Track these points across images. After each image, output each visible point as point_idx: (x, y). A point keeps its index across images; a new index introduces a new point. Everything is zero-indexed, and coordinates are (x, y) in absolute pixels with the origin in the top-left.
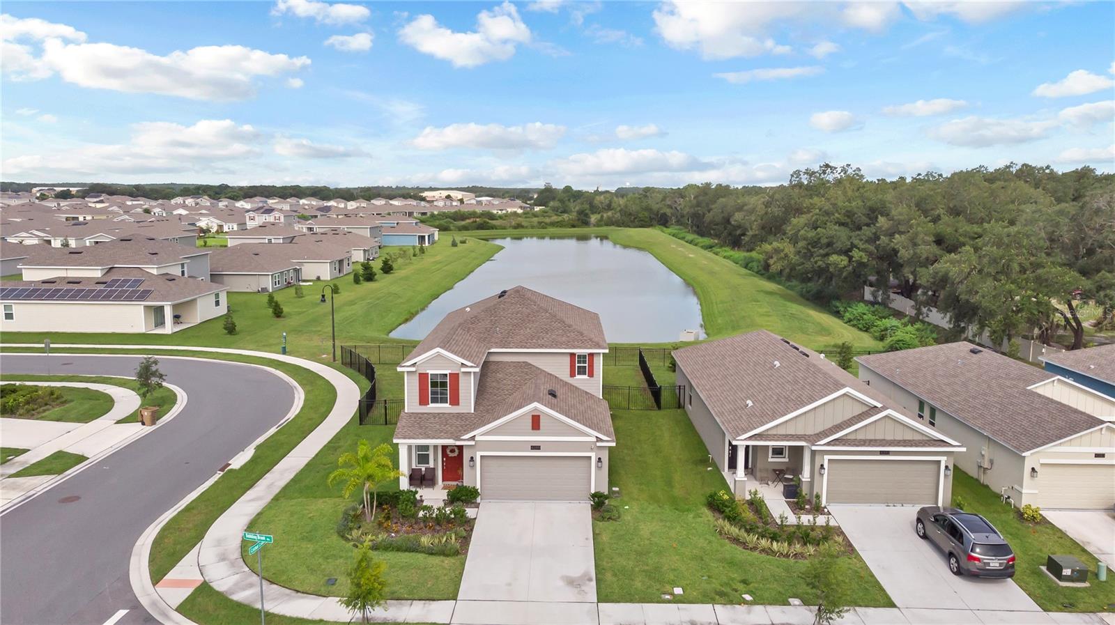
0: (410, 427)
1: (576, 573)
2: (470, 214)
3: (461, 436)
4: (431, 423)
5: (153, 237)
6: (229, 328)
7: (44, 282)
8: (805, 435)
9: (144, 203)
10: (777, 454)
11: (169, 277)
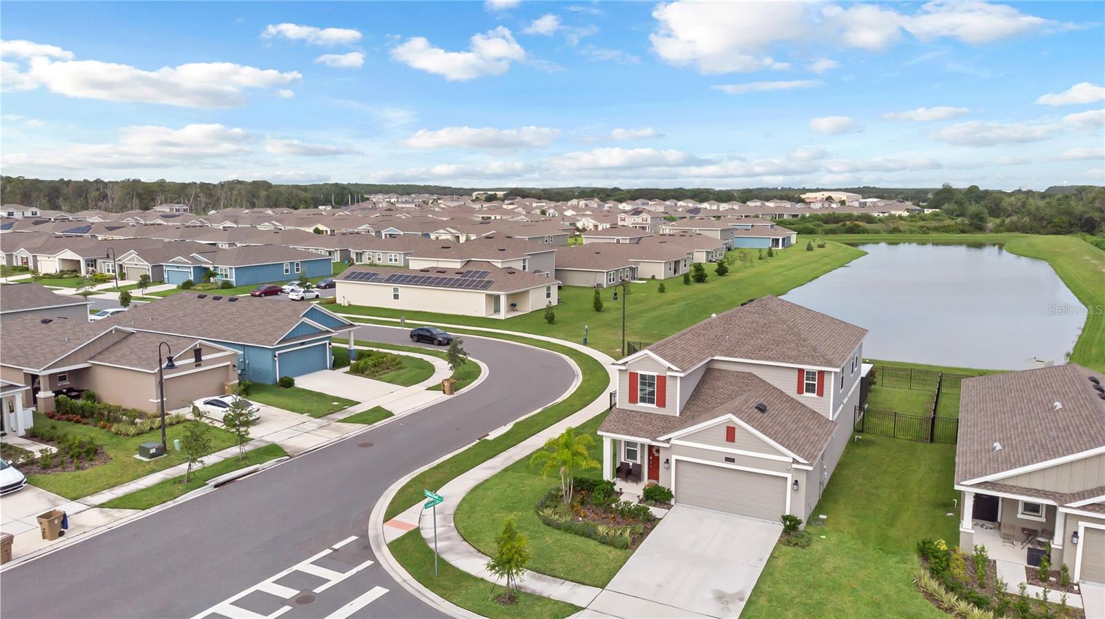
0: (615, 422)
1: (730, 589)
2: (845, 217)
3: (658, 437)
4: (636, 421)
5: (510, 236)
6: (549, 318)
7: (422, 271)
8: (1057, 493)
9: (544, 204)
10: (1030, 511)
11: (510, 271)
